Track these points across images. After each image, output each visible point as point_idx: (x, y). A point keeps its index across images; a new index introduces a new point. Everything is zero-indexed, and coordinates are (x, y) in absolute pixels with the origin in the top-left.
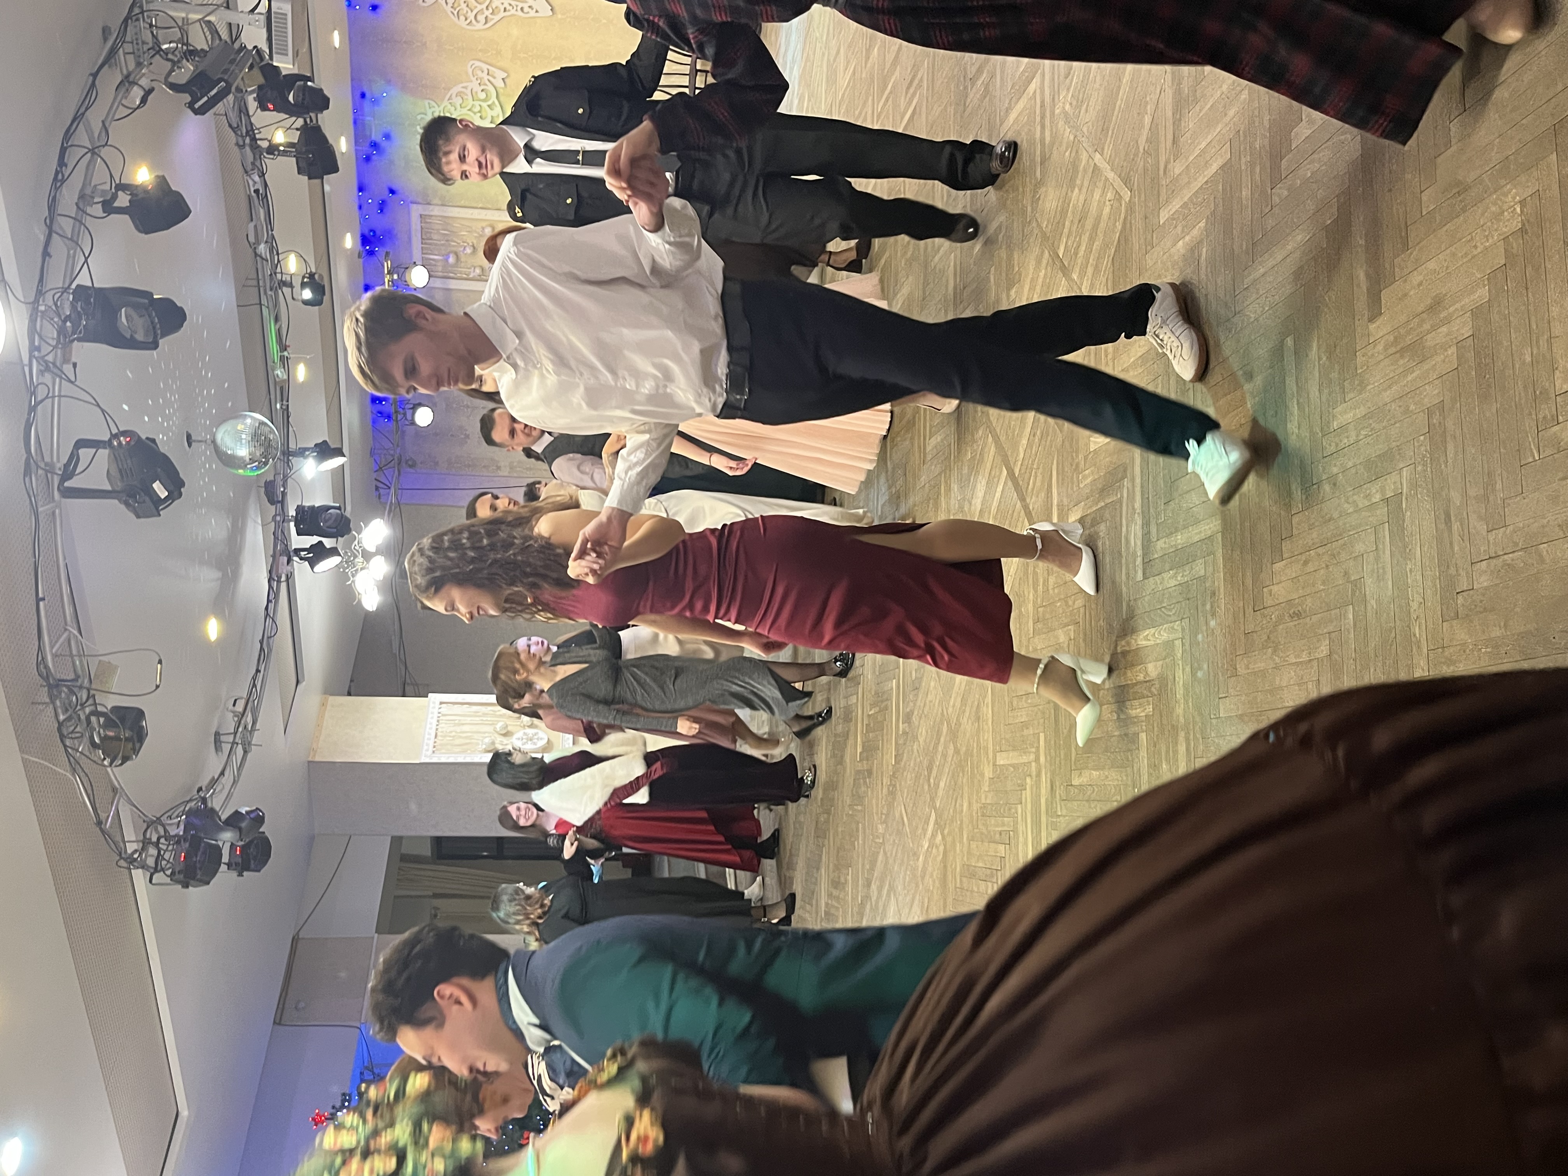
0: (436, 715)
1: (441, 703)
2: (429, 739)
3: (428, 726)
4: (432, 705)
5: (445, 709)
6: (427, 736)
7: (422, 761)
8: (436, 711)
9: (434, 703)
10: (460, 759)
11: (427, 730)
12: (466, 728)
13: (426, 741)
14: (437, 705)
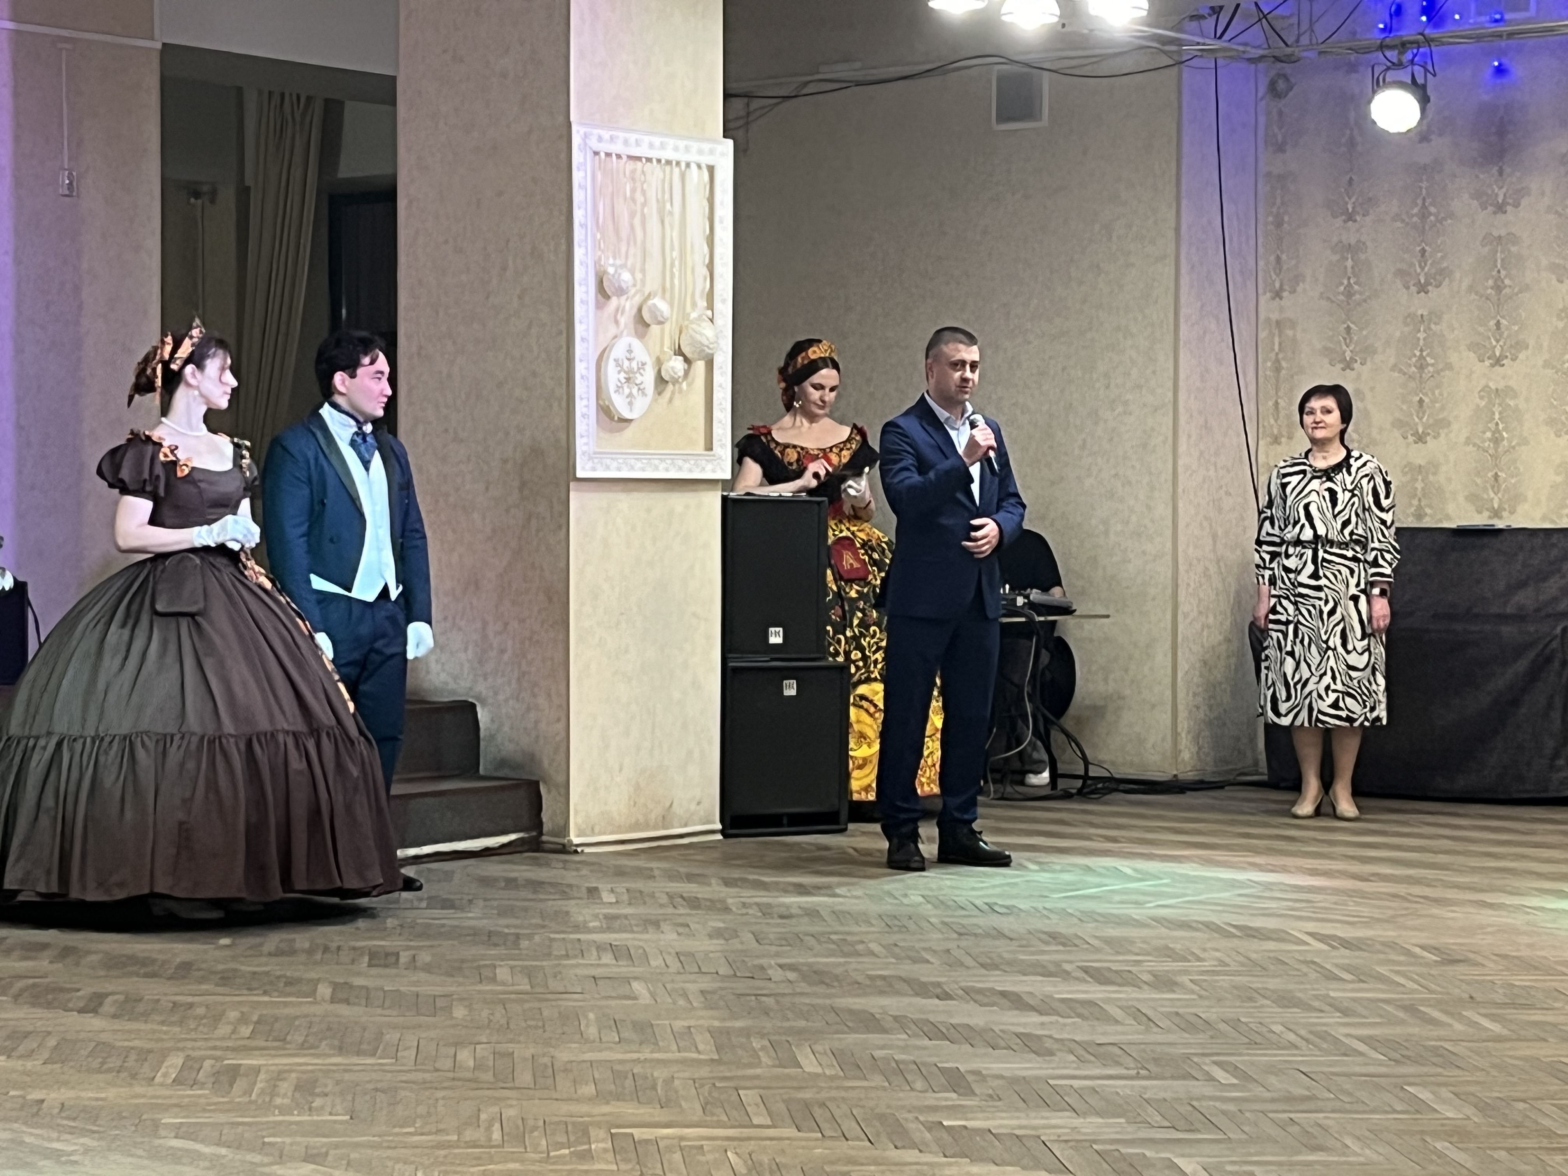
0: (684, 158)
1: (711, 169)
2: (626, 142)
3: (657, 141)
4: (706, 146)
5: (697, 178)
6: (632, 137)
7: (575, 128)
8: (693, 157)
9: (712, 152)
10: (578, 215)
11: (647, 139)
12: (654, 225)
13: (622, 135)
14: (705, 160)
